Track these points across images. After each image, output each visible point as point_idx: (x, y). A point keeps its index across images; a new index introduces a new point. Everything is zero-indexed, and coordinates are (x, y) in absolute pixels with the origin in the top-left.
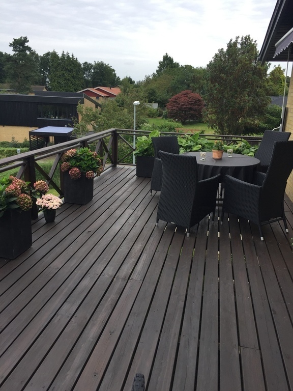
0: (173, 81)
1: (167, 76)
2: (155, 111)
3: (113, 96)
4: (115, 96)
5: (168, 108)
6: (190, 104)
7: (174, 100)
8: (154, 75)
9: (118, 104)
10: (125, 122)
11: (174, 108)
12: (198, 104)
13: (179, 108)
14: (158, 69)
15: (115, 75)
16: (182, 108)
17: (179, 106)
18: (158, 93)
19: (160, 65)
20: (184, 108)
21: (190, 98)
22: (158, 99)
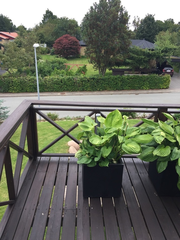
0: (55, 28)
1: (50, 24)
2: (45, 49)
3: (12, 38)
4: (14, 38)
5: (54, 48)
6: (70, 45)
7: (58, 42)
8: (41, 24)
9: (18, 45)
10: (25, 60)
11: (59, 47)
12: (76, 44)
13: (62, 47)
14: (43, 19)
15: (12, 23)
16: (64, 47)
17: (63, 46)
18: (46, 36)
19: (44, 16)
20: (66, 47)
21: (69, 40)
22: (46, 41)
